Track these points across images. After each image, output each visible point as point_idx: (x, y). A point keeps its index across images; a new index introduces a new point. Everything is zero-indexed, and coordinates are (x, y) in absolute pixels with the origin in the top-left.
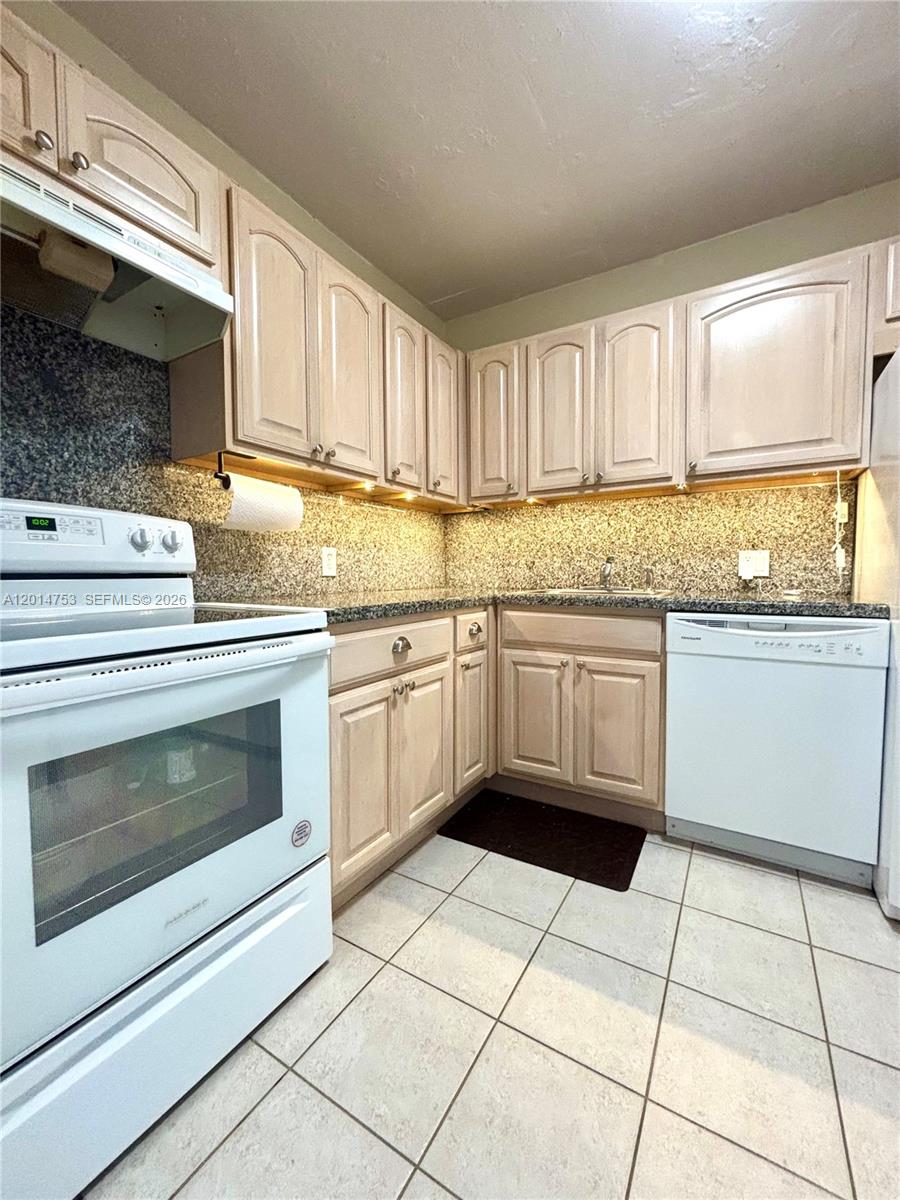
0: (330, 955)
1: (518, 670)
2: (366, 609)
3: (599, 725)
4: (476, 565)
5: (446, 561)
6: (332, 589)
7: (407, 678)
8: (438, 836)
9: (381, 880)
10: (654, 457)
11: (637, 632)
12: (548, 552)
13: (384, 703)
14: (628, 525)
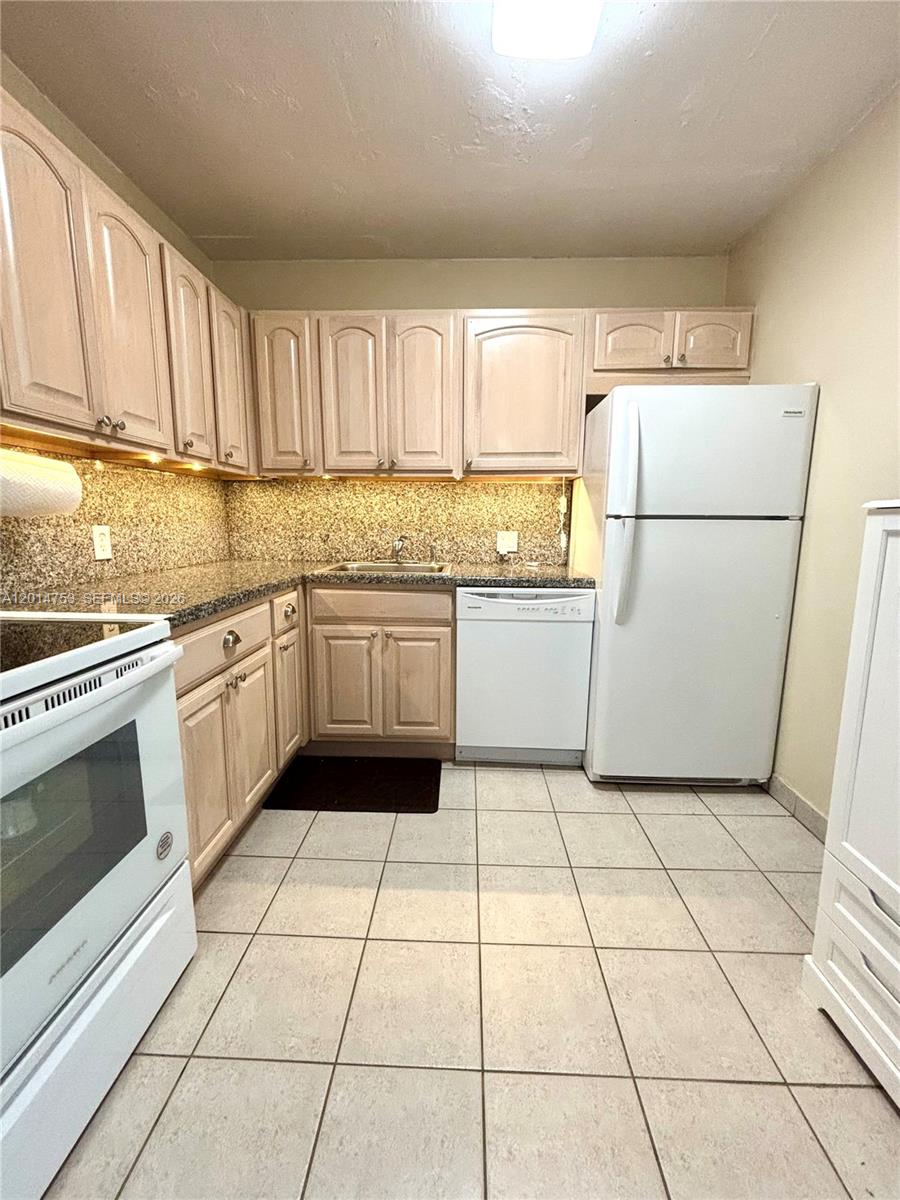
0: (195, 949)
1: (330, 644)
2: (198, 608)
3: (403, 682)
4: (265, 537)
5: (230, 531)
6: (108, 574)
7: (236, 670)
8: (265, 811)
9: (221, 867)
10: (439, 452)
11: (434, 604)
12: (342, 526)
13: (219, 700)
14: (413, 505)
